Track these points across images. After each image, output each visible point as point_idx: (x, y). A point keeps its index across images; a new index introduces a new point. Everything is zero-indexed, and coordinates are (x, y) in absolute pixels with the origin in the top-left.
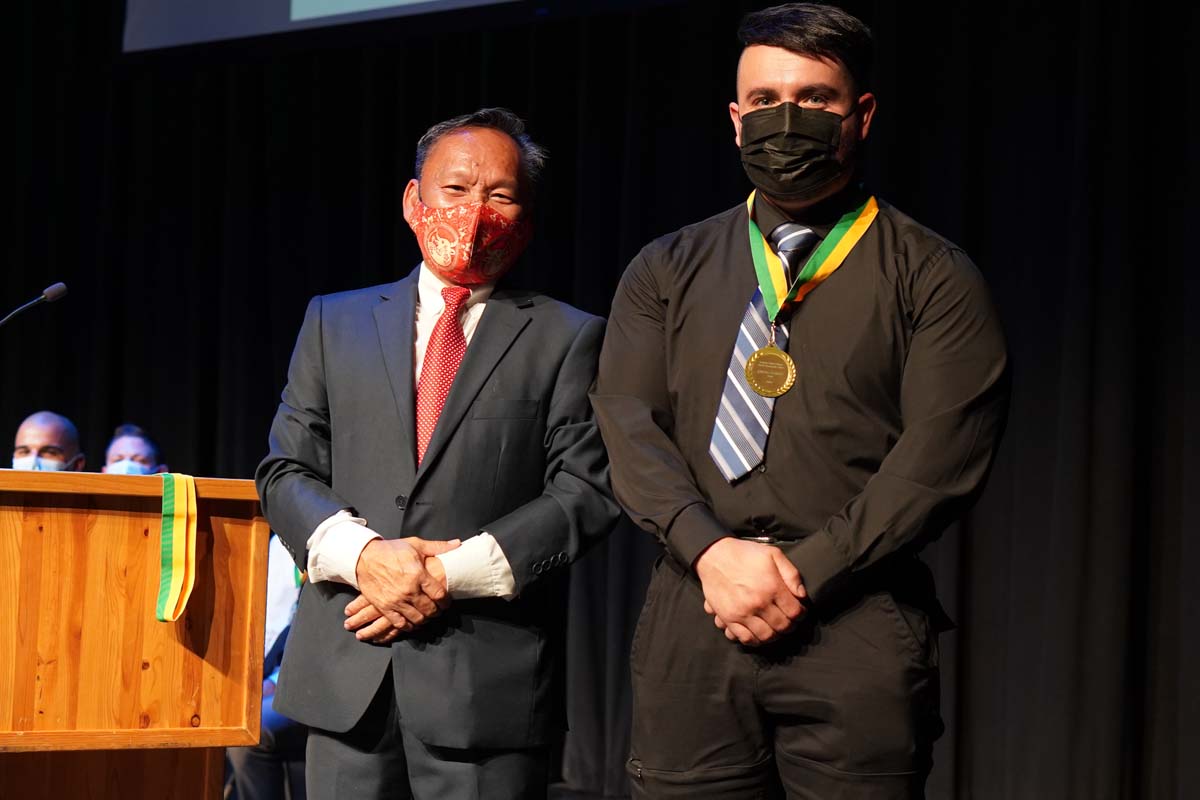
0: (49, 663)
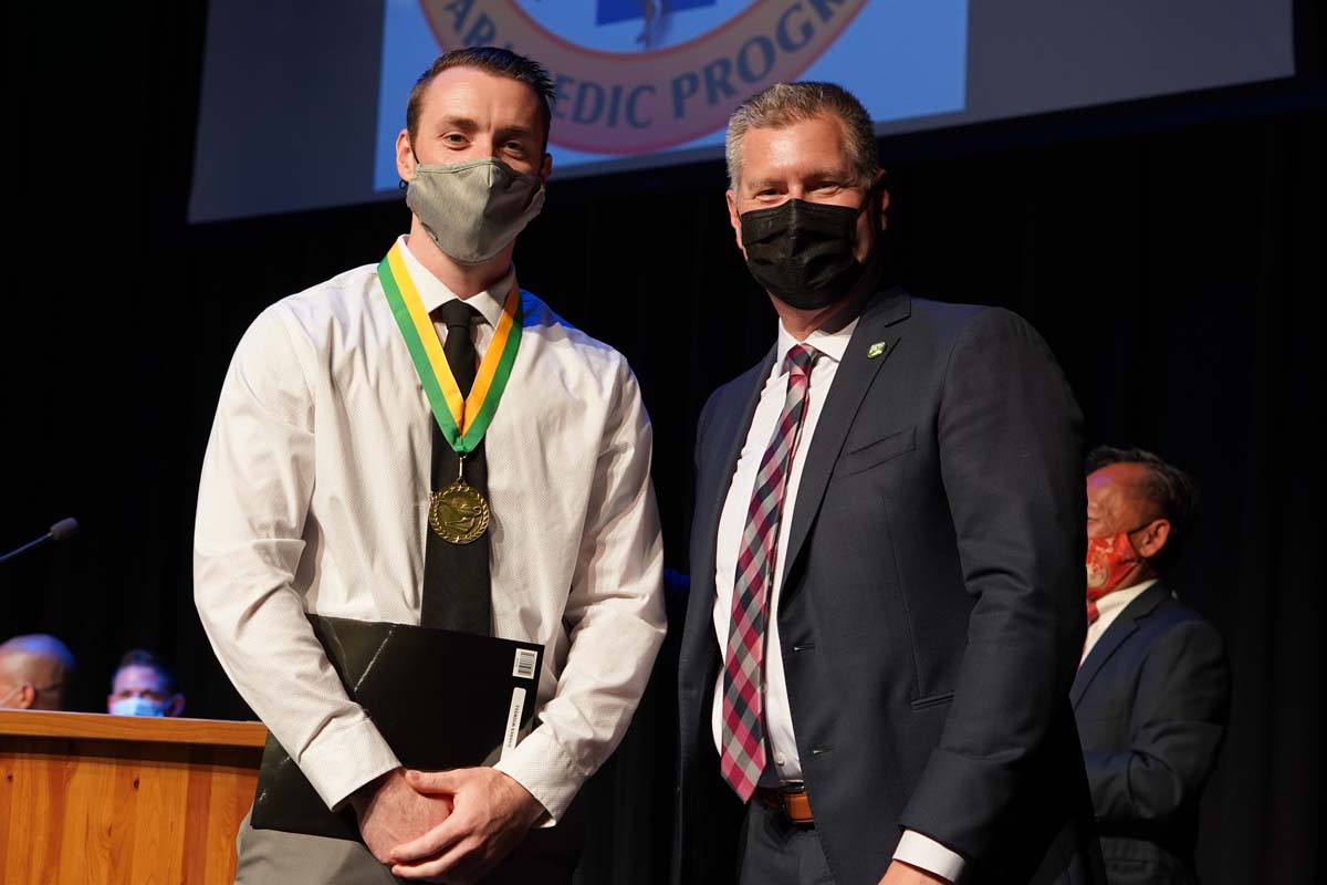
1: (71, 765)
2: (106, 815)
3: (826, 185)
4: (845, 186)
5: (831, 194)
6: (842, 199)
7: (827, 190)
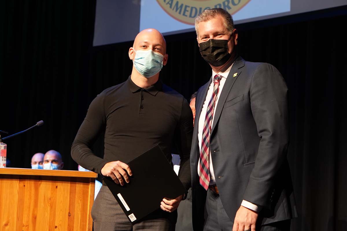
0: (26, 226)
1: (40, 182)
2: (49, 195)
3: (219, 35)
4: (224, 35)
5: (221, 37)
6: (224, 38)
7: (220, 36)
